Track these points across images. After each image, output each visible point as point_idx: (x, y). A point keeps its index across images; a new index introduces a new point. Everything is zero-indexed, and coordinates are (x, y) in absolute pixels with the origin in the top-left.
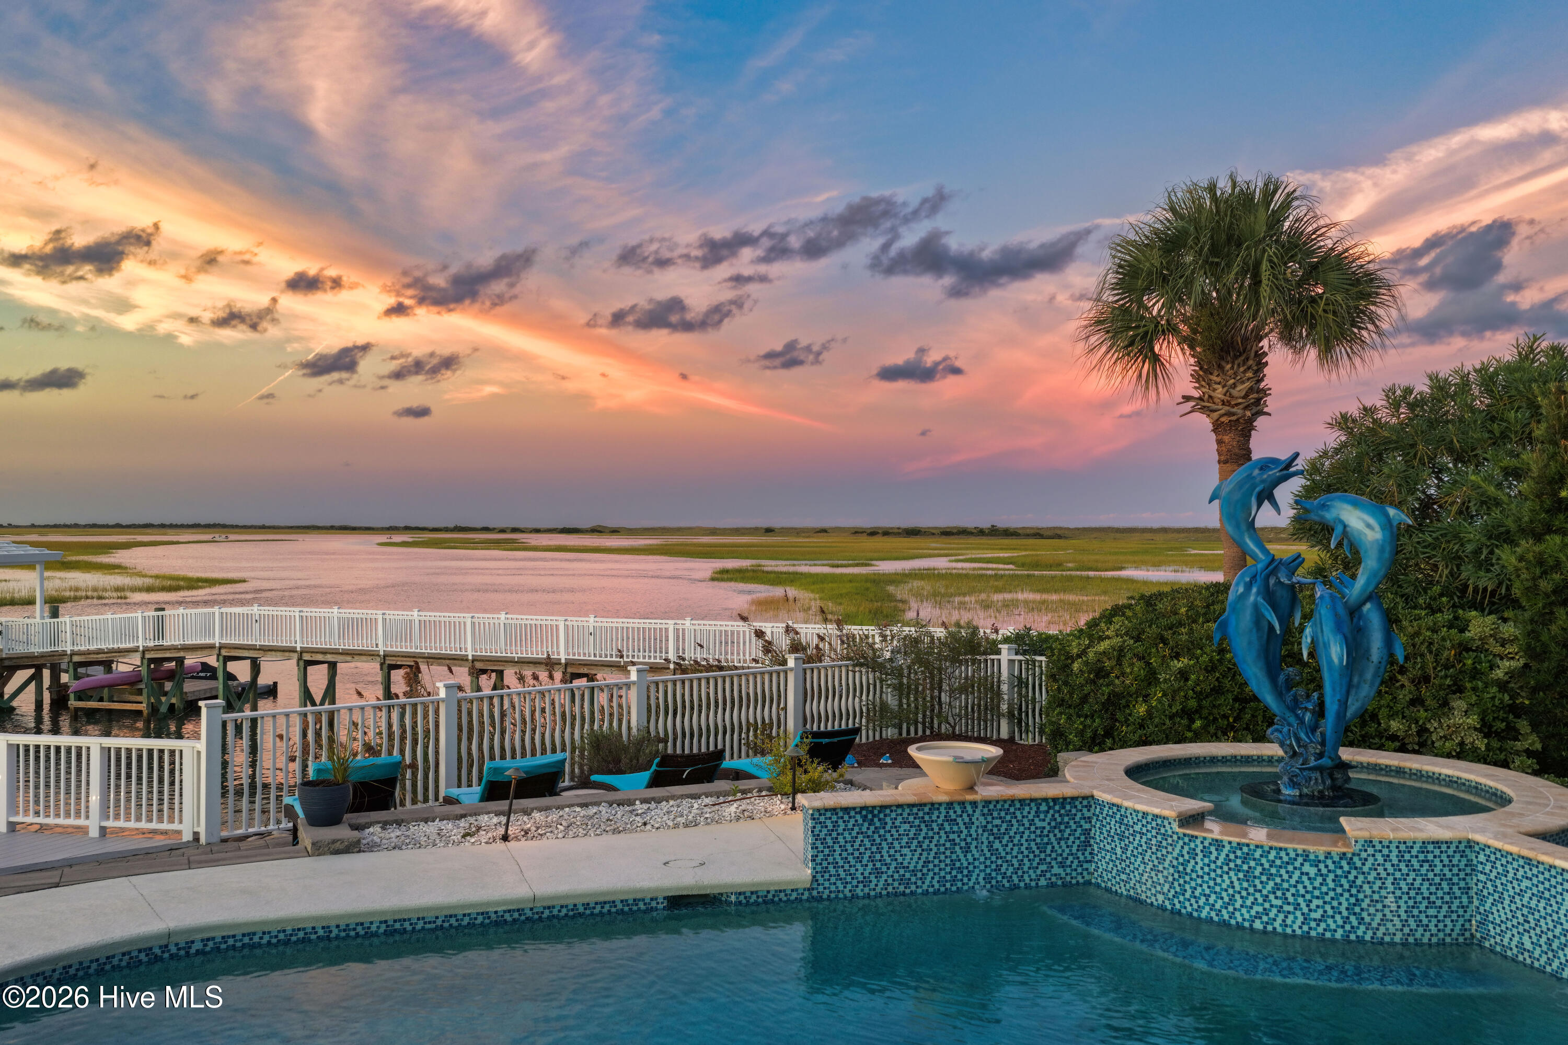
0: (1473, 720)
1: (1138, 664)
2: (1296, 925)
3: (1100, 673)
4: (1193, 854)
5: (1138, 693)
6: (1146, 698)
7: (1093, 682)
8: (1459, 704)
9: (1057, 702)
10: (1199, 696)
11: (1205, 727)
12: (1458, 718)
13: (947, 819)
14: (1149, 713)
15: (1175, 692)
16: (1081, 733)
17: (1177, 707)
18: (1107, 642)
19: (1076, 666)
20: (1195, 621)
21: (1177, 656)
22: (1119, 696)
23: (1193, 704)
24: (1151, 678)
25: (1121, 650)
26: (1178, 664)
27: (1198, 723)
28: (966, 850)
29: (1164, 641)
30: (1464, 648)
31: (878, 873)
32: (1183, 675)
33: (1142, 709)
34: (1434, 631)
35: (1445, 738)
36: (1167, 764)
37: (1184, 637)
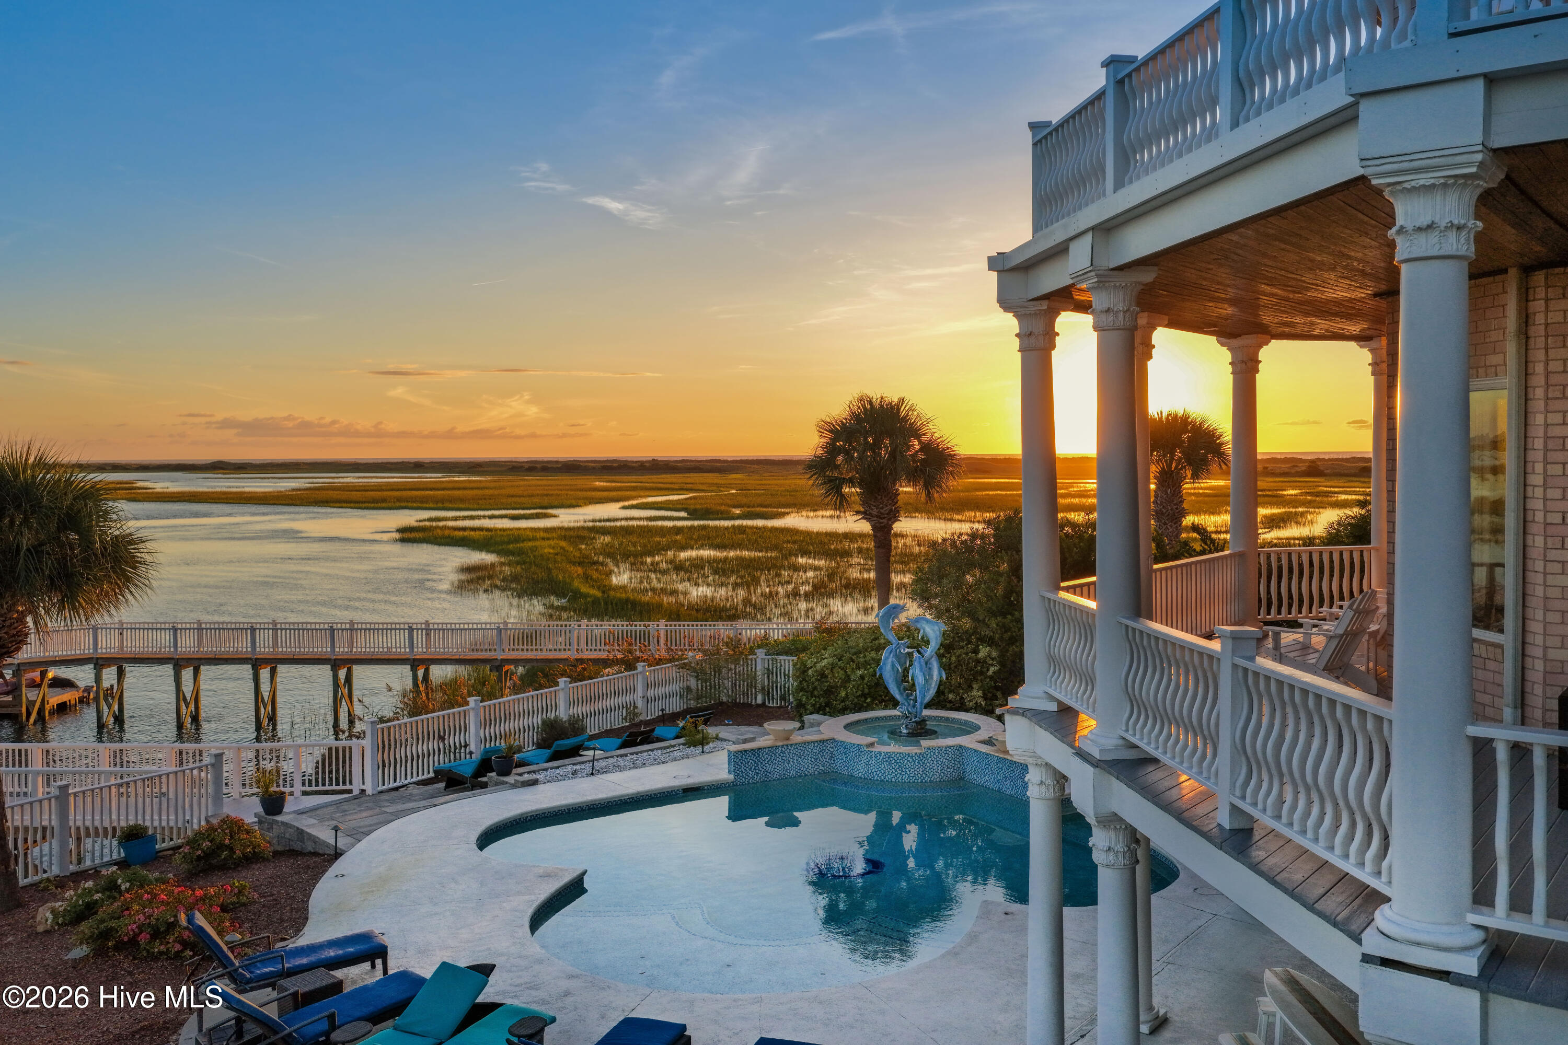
0: (980, 693)
1: (842, 672)
2: (906, 779)
3: (823, 675)
4: (871, 757)
5: (841, 686)
6: (846, 688)
7: (819, 680)
8: (975, 686)
9: (801, 689)
10: (870, 687)
11: (872, 702)
12: (974, 693)
13: (782, 752)
14: (847, 695)
15: (859, 685)
16: (813, 705)
17: (860, 693)
18: (826, 661)
19: (810, 672)
20: (866, 650)
21: (859, 669)
22: (832, 687)
23: (866, 691)
24: (848, 679)
25: (832, 664)
26: (859, 673)
27: (869, 700)
28: (789, 763)
29: (853, 661)
30: (978, 661)
31: (758, 774)
32: (862, 677)
33: (843, 694)
34: (967, 654)
35: (970, 701)
36: (858, 722)
37: (862, 660)
